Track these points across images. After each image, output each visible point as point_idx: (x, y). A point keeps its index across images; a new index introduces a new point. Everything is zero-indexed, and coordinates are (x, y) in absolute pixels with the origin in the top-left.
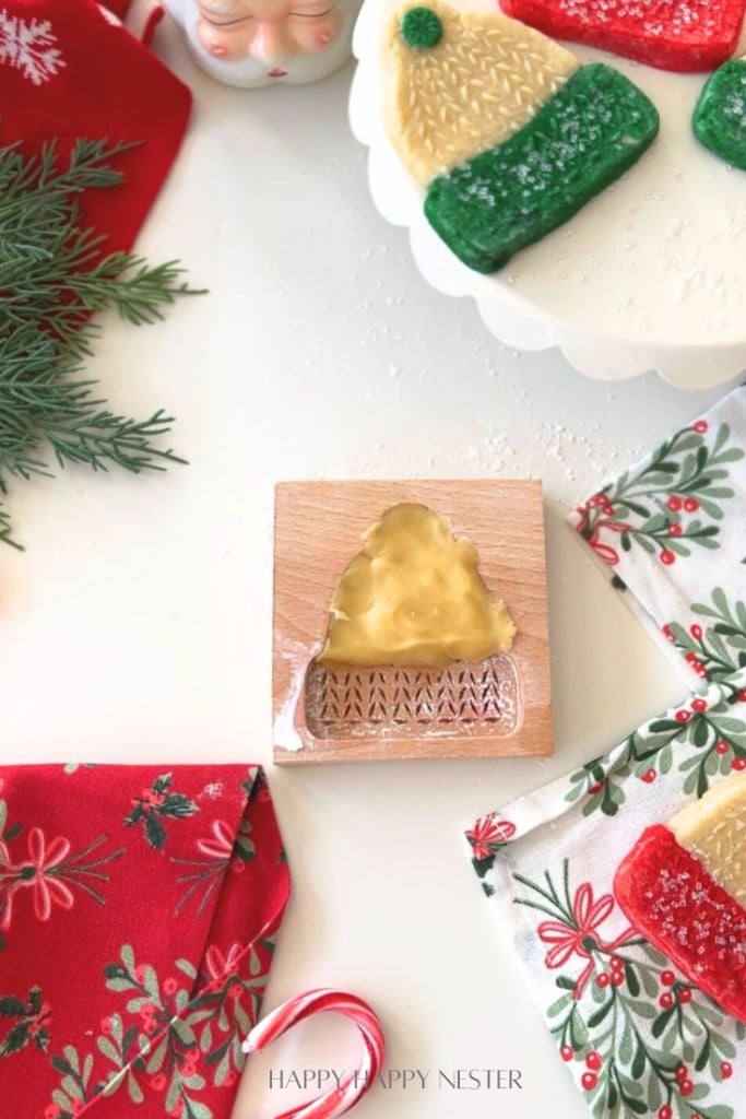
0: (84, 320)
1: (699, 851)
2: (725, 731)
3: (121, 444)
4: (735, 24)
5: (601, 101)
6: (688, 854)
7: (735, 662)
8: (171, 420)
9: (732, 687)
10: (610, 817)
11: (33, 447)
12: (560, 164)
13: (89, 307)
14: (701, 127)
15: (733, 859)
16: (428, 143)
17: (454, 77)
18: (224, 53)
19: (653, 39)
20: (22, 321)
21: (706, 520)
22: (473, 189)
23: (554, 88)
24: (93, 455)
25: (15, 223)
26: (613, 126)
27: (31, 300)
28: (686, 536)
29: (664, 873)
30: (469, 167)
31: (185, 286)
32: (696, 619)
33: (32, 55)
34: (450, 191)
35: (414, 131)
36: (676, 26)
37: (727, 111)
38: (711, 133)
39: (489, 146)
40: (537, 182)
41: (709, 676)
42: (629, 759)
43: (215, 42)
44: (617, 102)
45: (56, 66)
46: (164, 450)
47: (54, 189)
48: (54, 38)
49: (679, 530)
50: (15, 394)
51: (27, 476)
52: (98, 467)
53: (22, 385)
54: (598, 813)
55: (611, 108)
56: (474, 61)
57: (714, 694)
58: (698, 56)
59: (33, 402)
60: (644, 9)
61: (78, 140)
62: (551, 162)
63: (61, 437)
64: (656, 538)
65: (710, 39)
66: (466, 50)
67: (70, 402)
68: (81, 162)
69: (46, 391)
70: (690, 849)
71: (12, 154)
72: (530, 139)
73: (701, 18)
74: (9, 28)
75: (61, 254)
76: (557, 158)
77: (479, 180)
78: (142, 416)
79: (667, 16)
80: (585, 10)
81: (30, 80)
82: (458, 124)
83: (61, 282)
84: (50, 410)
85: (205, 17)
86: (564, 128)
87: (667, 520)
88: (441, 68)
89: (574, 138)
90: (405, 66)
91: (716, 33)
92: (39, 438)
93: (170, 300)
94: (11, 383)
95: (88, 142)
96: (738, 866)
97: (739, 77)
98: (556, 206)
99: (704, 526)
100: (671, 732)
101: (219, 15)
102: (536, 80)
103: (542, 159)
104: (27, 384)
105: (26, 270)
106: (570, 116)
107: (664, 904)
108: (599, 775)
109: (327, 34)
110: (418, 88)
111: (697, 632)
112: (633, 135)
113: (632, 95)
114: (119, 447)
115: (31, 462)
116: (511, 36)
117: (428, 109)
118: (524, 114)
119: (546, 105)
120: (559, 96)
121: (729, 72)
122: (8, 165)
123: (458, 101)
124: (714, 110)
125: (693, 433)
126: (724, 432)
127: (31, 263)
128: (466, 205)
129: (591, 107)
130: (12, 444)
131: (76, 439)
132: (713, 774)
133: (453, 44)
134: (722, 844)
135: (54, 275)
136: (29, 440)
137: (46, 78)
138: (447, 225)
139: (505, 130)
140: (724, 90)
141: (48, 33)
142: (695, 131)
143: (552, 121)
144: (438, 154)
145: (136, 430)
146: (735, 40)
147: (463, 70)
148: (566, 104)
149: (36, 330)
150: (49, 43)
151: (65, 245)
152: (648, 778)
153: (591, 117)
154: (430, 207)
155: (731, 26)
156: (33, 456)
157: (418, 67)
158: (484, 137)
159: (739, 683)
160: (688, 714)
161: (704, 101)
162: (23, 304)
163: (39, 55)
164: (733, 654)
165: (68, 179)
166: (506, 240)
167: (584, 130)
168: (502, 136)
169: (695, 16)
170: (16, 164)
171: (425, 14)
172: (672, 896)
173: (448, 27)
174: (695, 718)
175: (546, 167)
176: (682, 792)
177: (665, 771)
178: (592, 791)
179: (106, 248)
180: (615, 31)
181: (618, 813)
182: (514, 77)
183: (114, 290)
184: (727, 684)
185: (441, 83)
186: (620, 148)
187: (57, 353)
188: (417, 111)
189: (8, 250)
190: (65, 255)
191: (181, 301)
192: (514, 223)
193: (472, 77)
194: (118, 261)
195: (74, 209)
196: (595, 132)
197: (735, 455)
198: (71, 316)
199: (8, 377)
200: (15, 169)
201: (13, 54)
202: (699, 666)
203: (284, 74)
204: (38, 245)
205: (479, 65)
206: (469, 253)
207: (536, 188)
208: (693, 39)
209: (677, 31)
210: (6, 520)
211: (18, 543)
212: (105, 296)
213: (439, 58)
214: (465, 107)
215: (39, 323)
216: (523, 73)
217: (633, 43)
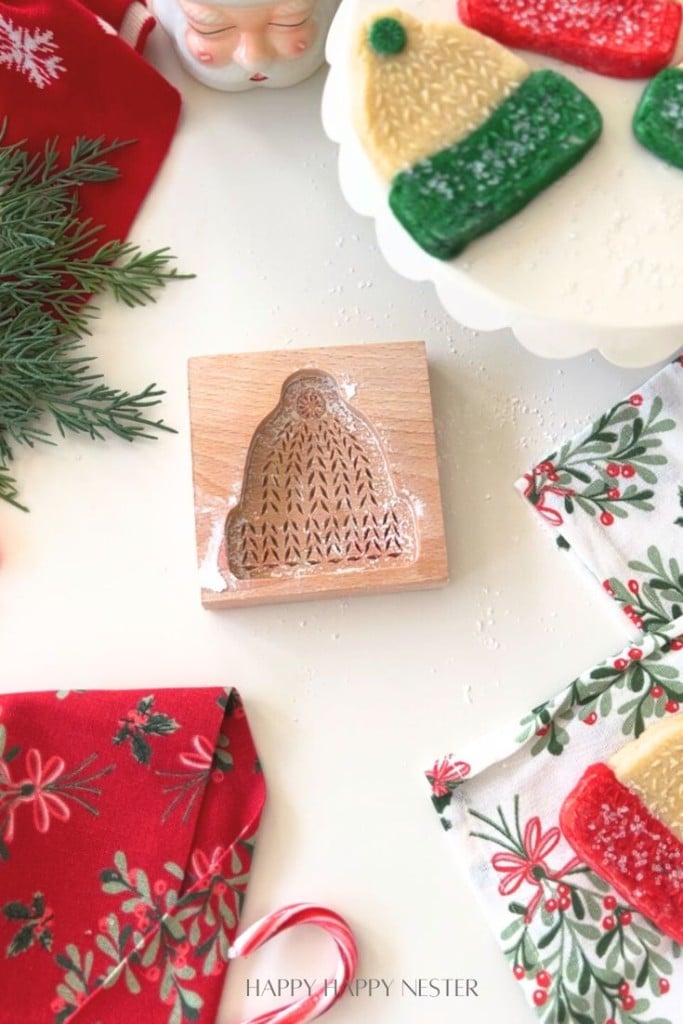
0: (83, 303)
1: (637, 787)
2: (659, 677)
3: (117, 415)
4: (672, 36)
5: (550, 105)
6: (627, 789)
7: (669, 614)
8: (162, 393)
9: (665, 637)
10: (556, 757)
11: (37, 418)
12: (512, 161)
13: (89, 291)
14: (641, 129)
15: (668, 794)
16: (392, 141)
17: (416, 81)
18: (210, 60)
19: (597, 48)
20: (27, 303)
21: (642, 486)
22: (432, 183)
23: (507, 92)
24: (91, 425)
25: (21, 214)
26: (560, 127)
27: (35, 283)
28: (624, 500)
29: (605, 807)
30: (429, 163)
31: (175, 271)
32: (634, 575)
33: (35, 61)
34: (413, 186)
35: (379, 130)
36: (618, 37)
37: (664, 114)
38: (649, 134)
39: (447, 144)
40: (491, 178)
41: (645, 627)
42: (572, 704)
43: (202, 49)
44: (564, 105)
45: (57, 71)
46: (156, 421)
47: (56, 183)
48: (56, 46)
49: (617, 494)
50: (21, 370)
51: (31, 444)
52: (96, 437)
53: (27, 361)
54: (545, 753)
55: (559, 110)
56: (434, 67)
57: (649, 644)
58: (638, 64)
59: (37, 377)
60: (590, 21)
61: (78, 138)
62: (504, 159)
63: (63, 409)
64: (595, 501)
65: (650, 48)
66: (428, 57)
67: (70, 376)
68: (80, 158)
69: (48, 366)
70: (628, 785)
71: (18, 151)
72: (485, 138)
73: (642, 30)
74: (15, 36)
75: (62, 242)
76: (510, 155)
77: (438, 175)
78: (135, 390)
79: (610, 27)
80: (536, 21)
81: (34, 84)
82: (420, 124)
83: (63, 268)
84: (52, 384)
85: (193, 27)
86: (516, 128)
87: (606, 485)
88: (404, 73)
89: (525, 138)
90: (372, 71)
91: (655, 43)
92: (41, 410)
93: (161, 284)
94: (17, 360)
95: (86, 140)
96: (672, 800)
97: (676, 83)
98: (508, 199)
99: (640, 490)
100: (610, 679)
101: (205, 25)
102: (491, 86)
103: (496, 156)
104: (32, 361)
105: (30, 257)
106: (522, 118)
107: (605, 835)
108: (545, 718)
109: (303, 42)
110: (384, 91)
111: (635, 587)
112: (579, 136)
113: (578, 99)
114: (115, 419)
115: (35, 431)
116: (469, 44)
117: (393, 110)
118: (480, 116)
119: (501, 107)
120: (512, 99)
121: (666, 79)
122: (14, 161)
123: (420, 102)
124: (652, 114)
125: (630, 405)
126: (658, 404)
127: (35, 250)
128: (426, 198)
129: (541, 109)
130: (17, 415)
131: (75, 410)
132: (649, 716)
133: (417, 51)
134: (658, 780)
135: (56, 261)
136: (33, 411)
137: (48, 82)
138: (409, 216)
139: (462, 129)
140: (662, 96)
141: (50, 41)
142: (635, 132)
143: (506, 122)
144: (402, 152)
145: (130, 402)
146: (672, 50)
147: (425, 75)
148: (518, 106)
149: (39, 311)
150: (52, 51)
151: (65, 234)
152: (590, 721)
153: (540, 118)
154: (395, 200)
155: (668, 37)
156: (37, 426)
157: (384, 72)
158: (444, 136)
159: (672, 634)
160: (626, 662)
161: (643, 105)
162: (28, 288)
163: (42, 61)
164: (667, 606)
165: (68, 174)
166: (463, 230)
167: (534, 131)
168: (460, 135)
169: (636, 27)
170: (22, 161)
171: (391, 24)
172: (612, 828)
173: (412, 36)
174: (632, 666)
175: (499, 164)
176: (620, 733)
177: (605, 714)
178: (540, 732)
179: (103, 238)
180: (564, 41)
181: (563, 752)
182: (472, 82)
183: (110, 275)
184: (659, 634)
185: (405, 87)
186: (566, 146)
187: (59, 333)
188: (382, 111)
189: (14, 238)
190: (66, 243)
191: (171, 285)
192: (469, 215)
193: (433, 81)
194: (114, 248)
195: (74, 201)
196: (544, 133)
197: (669, 425)
198: (71, 299)
199: (14, 354)
200: (20, 164)
201: (18, 61)
202: (636, 617)
203: (265, 78)
204: (41, 234)
205: (439, 71)
206: (429, 241)
207: (490, 183)
208: (634, 49)
209: (619, 42)
210: (11, 484)
211: (23, 504)
212: (102, 280)
213: (404, 64)
214: (426, 108)
215: (41, 305)
216: (479, 78)
217: (580, 52)
